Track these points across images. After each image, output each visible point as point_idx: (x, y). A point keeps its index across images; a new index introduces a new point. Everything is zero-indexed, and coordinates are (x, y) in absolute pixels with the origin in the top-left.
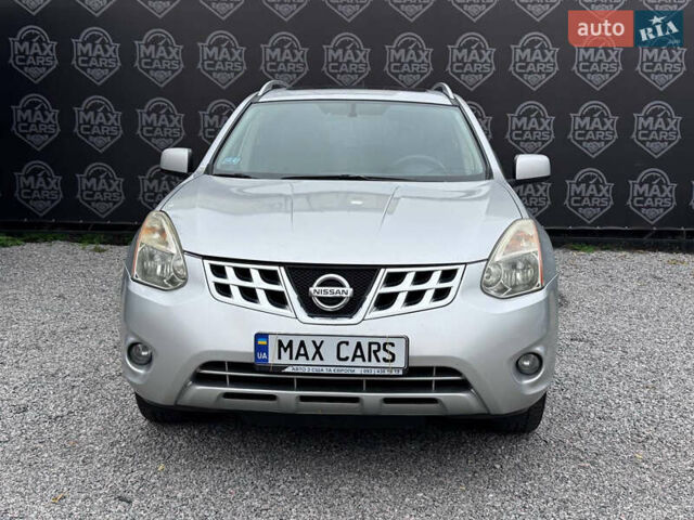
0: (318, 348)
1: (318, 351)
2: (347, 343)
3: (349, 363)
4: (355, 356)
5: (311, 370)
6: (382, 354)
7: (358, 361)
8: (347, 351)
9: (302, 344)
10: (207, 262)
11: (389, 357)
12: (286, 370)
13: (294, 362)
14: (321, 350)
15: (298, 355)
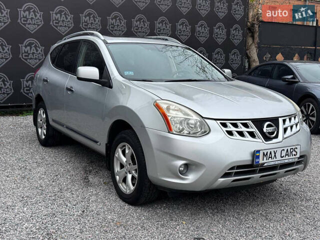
0: (275, 154)
1: (275, 156)
2: (284, 150)
3: (284, 158)
4: (286, 155)
5: (272, 163)
6: (294, 153)
7: (287, 157)
8: (284, 153)
9: (271, 153)
10: (219, 122)
11: (295, 154)
12: (265, 165)
13: (268, 161)
14: (276, 154)
15: (269, 157)
